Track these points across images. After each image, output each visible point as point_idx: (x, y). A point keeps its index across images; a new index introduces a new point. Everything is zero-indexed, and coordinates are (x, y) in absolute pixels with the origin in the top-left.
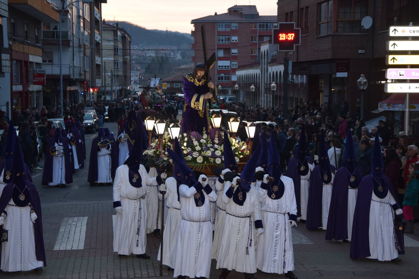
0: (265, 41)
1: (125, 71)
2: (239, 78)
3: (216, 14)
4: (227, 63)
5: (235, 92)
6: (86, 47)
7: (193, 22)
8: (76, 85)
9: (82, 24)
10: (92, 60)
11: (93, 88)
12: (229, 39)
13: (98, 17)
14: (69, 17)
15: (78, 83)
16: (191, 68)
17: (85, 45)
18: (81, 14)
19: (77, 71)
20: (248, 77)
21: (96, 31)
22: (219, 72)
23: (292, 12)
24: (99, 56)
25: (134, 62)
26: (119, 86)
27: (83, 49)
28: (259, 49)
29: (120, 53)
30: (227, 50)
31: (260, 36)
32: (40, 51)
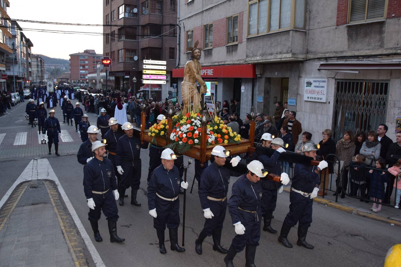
0: (98, 63)
1: (42, 74)
2: (89, 77)
3: (79, 53)
4: (84, 72)
5: (87, 83)
6: (25, 64)
7: (70, 55)
8: (21, 80)
9: (23, 55)
10: (28, 69)
11: (28, 81)
12: (84, 62)
13: (29, 52)
14: (17, 52)
15: (22, 79)
16: (69, 73)
18: (22, 51)
19: (21, 74)
20: (92, 77)
21: (29, 58)
22: (81, 75)
23: (108, 53)
24: (31, 68)
25: (45, 71)
26: (39, 80)
27: (23, 65)
28: (96, 66)
29: (39, 67)
30: (84, 66)
31: (96, 62)
32: (5, 65)
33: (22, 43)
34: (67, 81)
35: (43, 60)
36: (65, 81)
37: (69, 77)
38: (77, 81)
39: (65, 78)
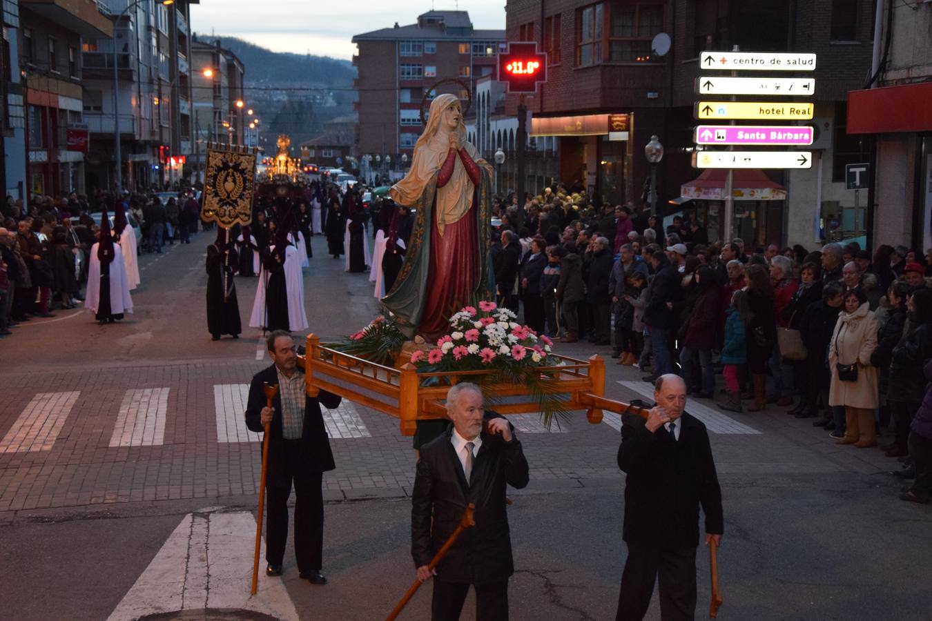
0: (483, 75)
3: (396, 26)
4: (417, 114)
6: (162, 83)
7: (358, 39)
8: (145, 152)
9: (154, 42)
10: (174, 106)
11: (176, 157)
12: (420, 71)
13: (183, 28)
14: (131, 27)
15: (149, 149)
16: (351, 123)
17: (160, 79)
18: (153, 23)
19: (146, 126)
21: (180, 55)
22: (404, 130)
23: (531, 24)
24: (187, 100)
27: (156, 87)
28: (475, 89)
29: (224, 94)
30: (417, 90)
32: (79, 90)
34: (343, 158)
35: (239, 61)
36: (334, 158)
37: (350, 142)
38: (388, 157)
39: (335, 143)
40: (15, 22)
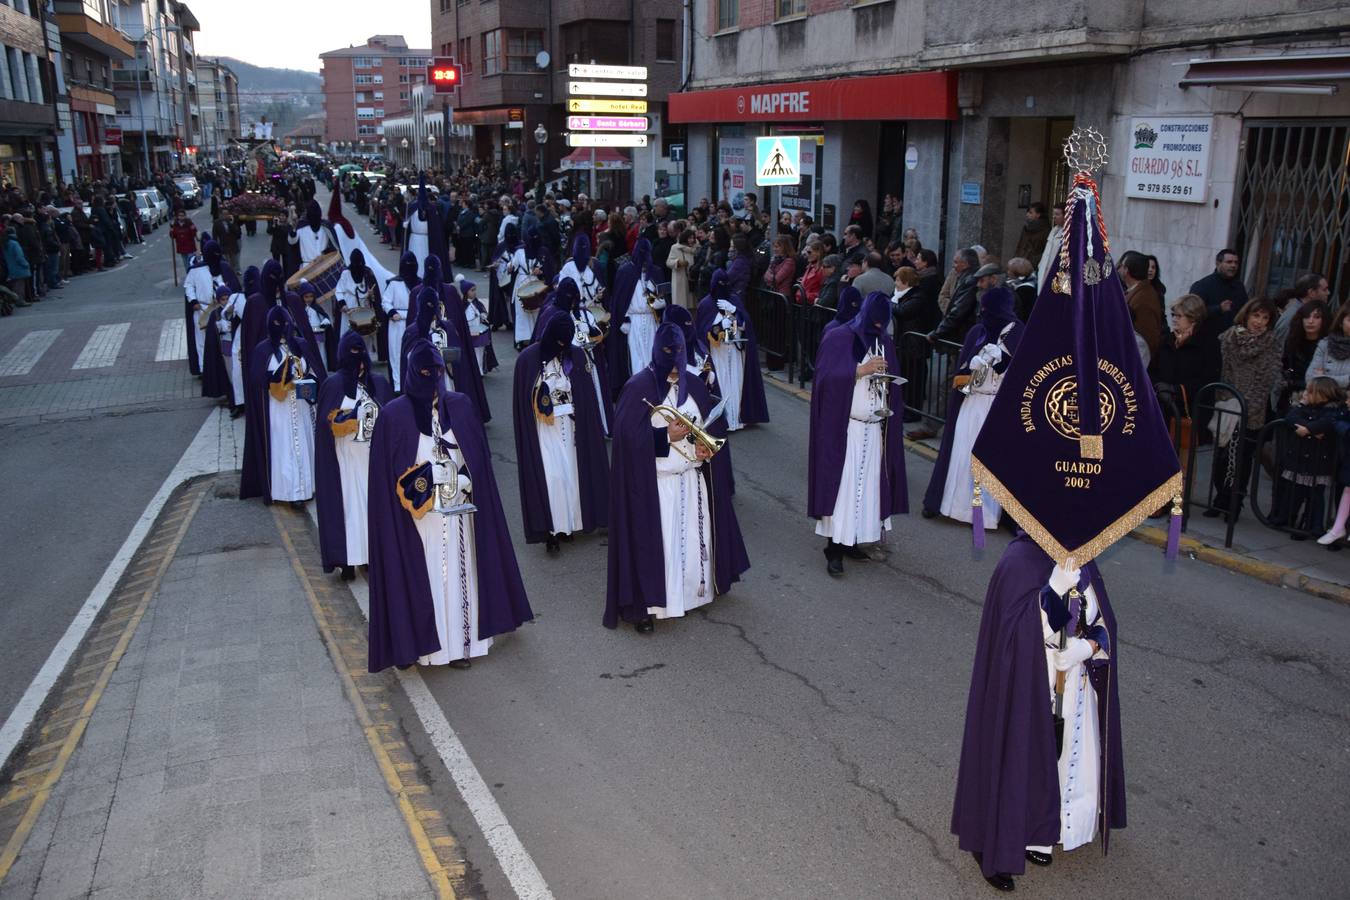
0: (417, 82)
1: (232, 124)
2: (386, 131)
3: (351, 46)
4: (369, 111)
5: (382, 149)
6: (176, 92)
7: (324, 57)
8: (166, 144)
9: (167, 61)
10: (186, 109)
11: (190, 147)
12: (370, 80)
13: (189, 51)
14: (149, 50)
15: (168, 142)
16: (322, 118)
17: (173, 89)
18: (165, 47)
19: (165, 125)
20: (398, 129)
21: (188, 70)
22: (361, 123)
23: (450, 44)
24: (195, 104)
25: (243, 111)
26: (226, 144)
27: (171, 95)
28: (411, 92)
29: (224, 98)
30: (369, 93)
31: (411, 75)
32: (112, 98)
33: (162, 20)
34: (317, 145)
35: (235, 76)
36: (310, 145)
37: (321, 132)
38: (350, 144)
39: (310, 133)
40: (58, 47)
